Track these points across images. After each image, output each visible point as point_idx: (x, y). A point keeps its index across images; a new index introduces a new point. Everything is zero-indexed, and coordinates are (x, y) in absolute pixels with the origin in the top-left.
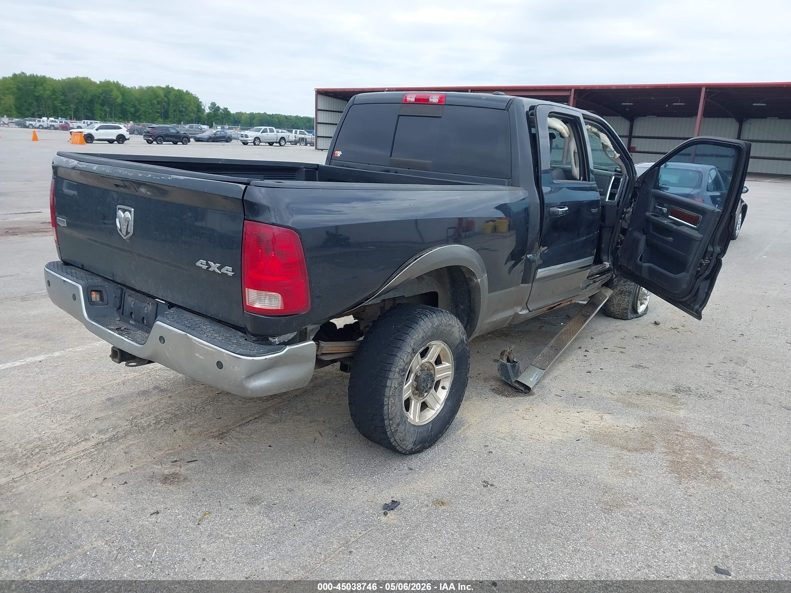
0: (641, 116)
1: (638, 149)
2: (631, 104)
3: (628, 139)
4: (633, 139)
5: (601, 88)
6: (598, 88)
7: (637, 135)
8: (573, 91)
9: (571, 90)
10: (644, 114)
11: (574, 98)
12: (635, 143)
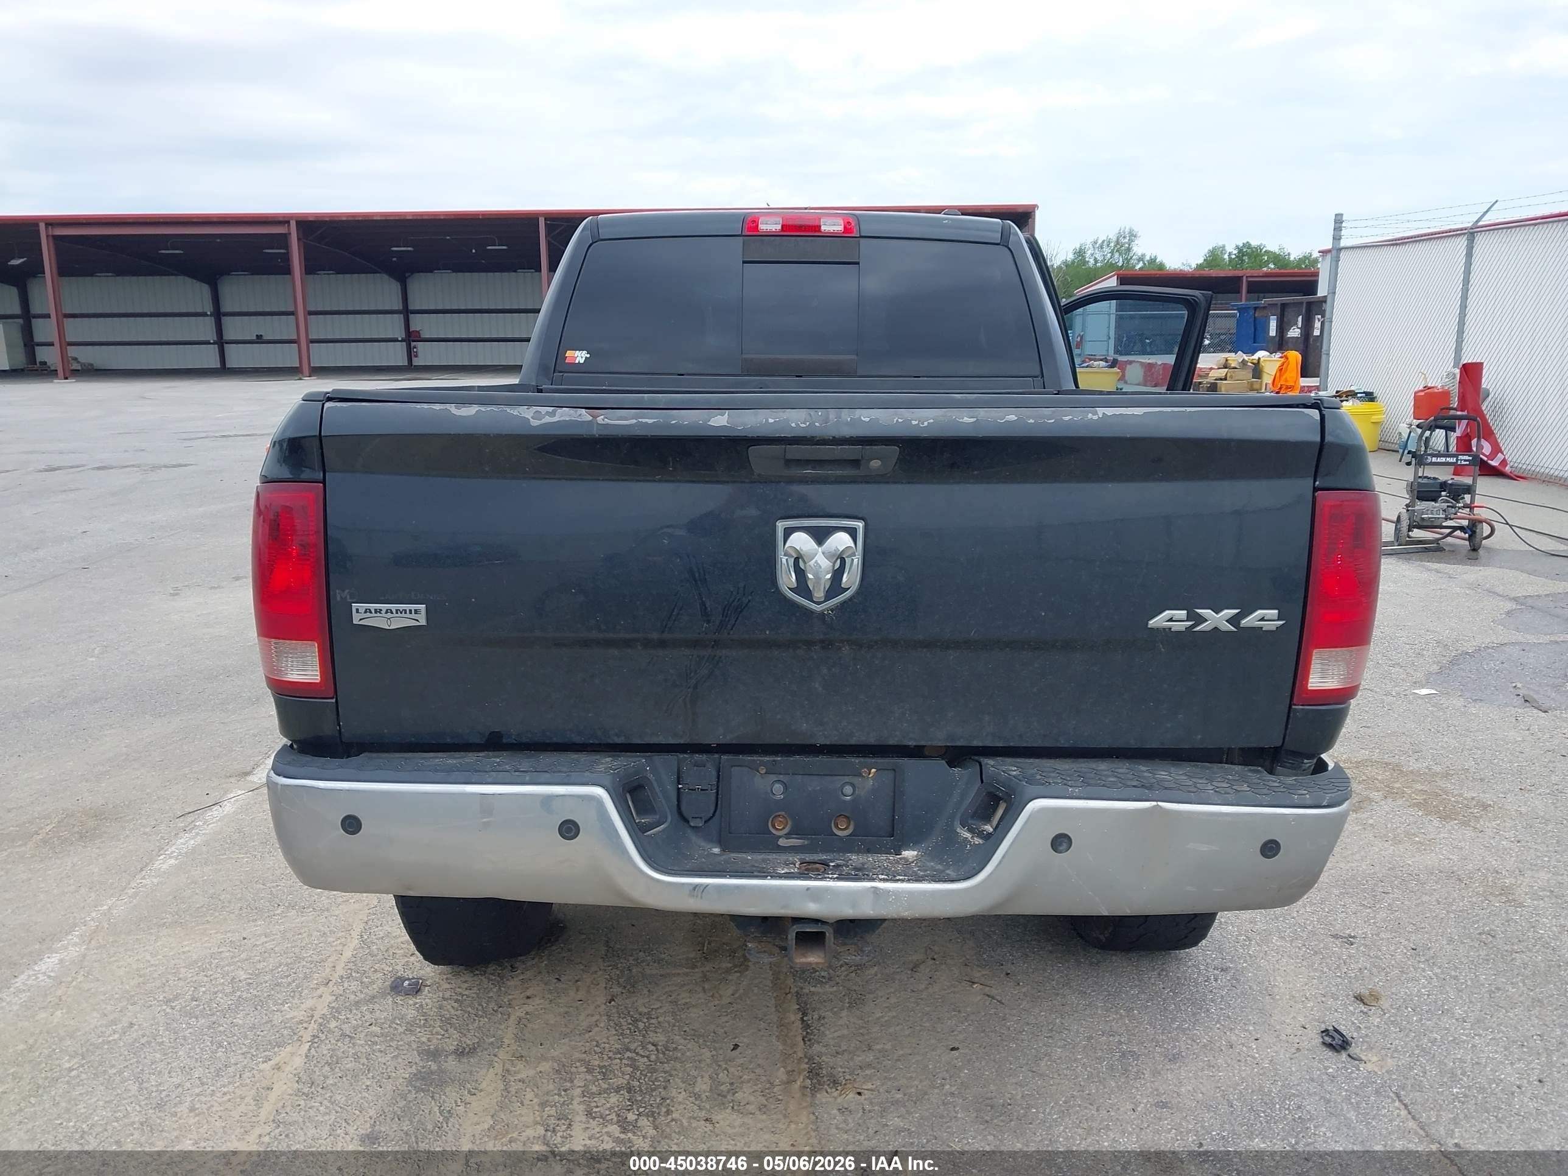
0: (419, 272)
1: (425, 335)
2: (409, 249)
3: (402, 315)
4: (411, 316)
5: (350, 219)
6: (344, 219)
7: (418, 308)
8: (293, 224)
9: (288, 222)
10: (429, 268)
11: (299, 239)
12: (418, 323)
